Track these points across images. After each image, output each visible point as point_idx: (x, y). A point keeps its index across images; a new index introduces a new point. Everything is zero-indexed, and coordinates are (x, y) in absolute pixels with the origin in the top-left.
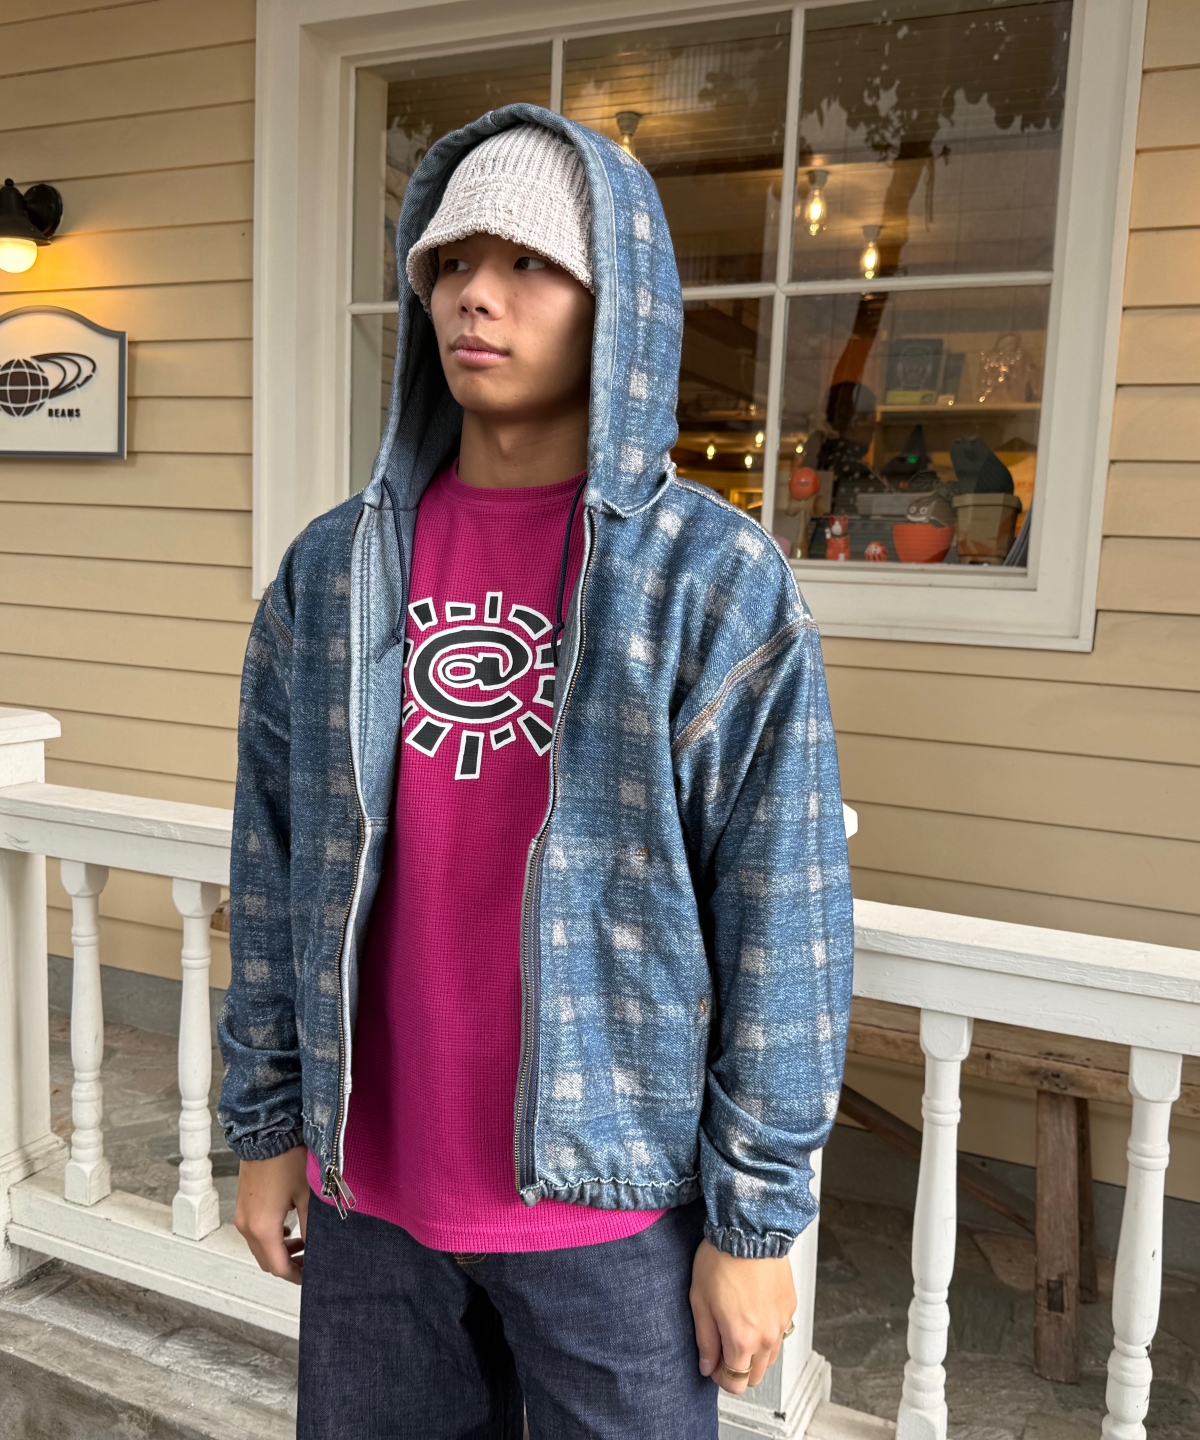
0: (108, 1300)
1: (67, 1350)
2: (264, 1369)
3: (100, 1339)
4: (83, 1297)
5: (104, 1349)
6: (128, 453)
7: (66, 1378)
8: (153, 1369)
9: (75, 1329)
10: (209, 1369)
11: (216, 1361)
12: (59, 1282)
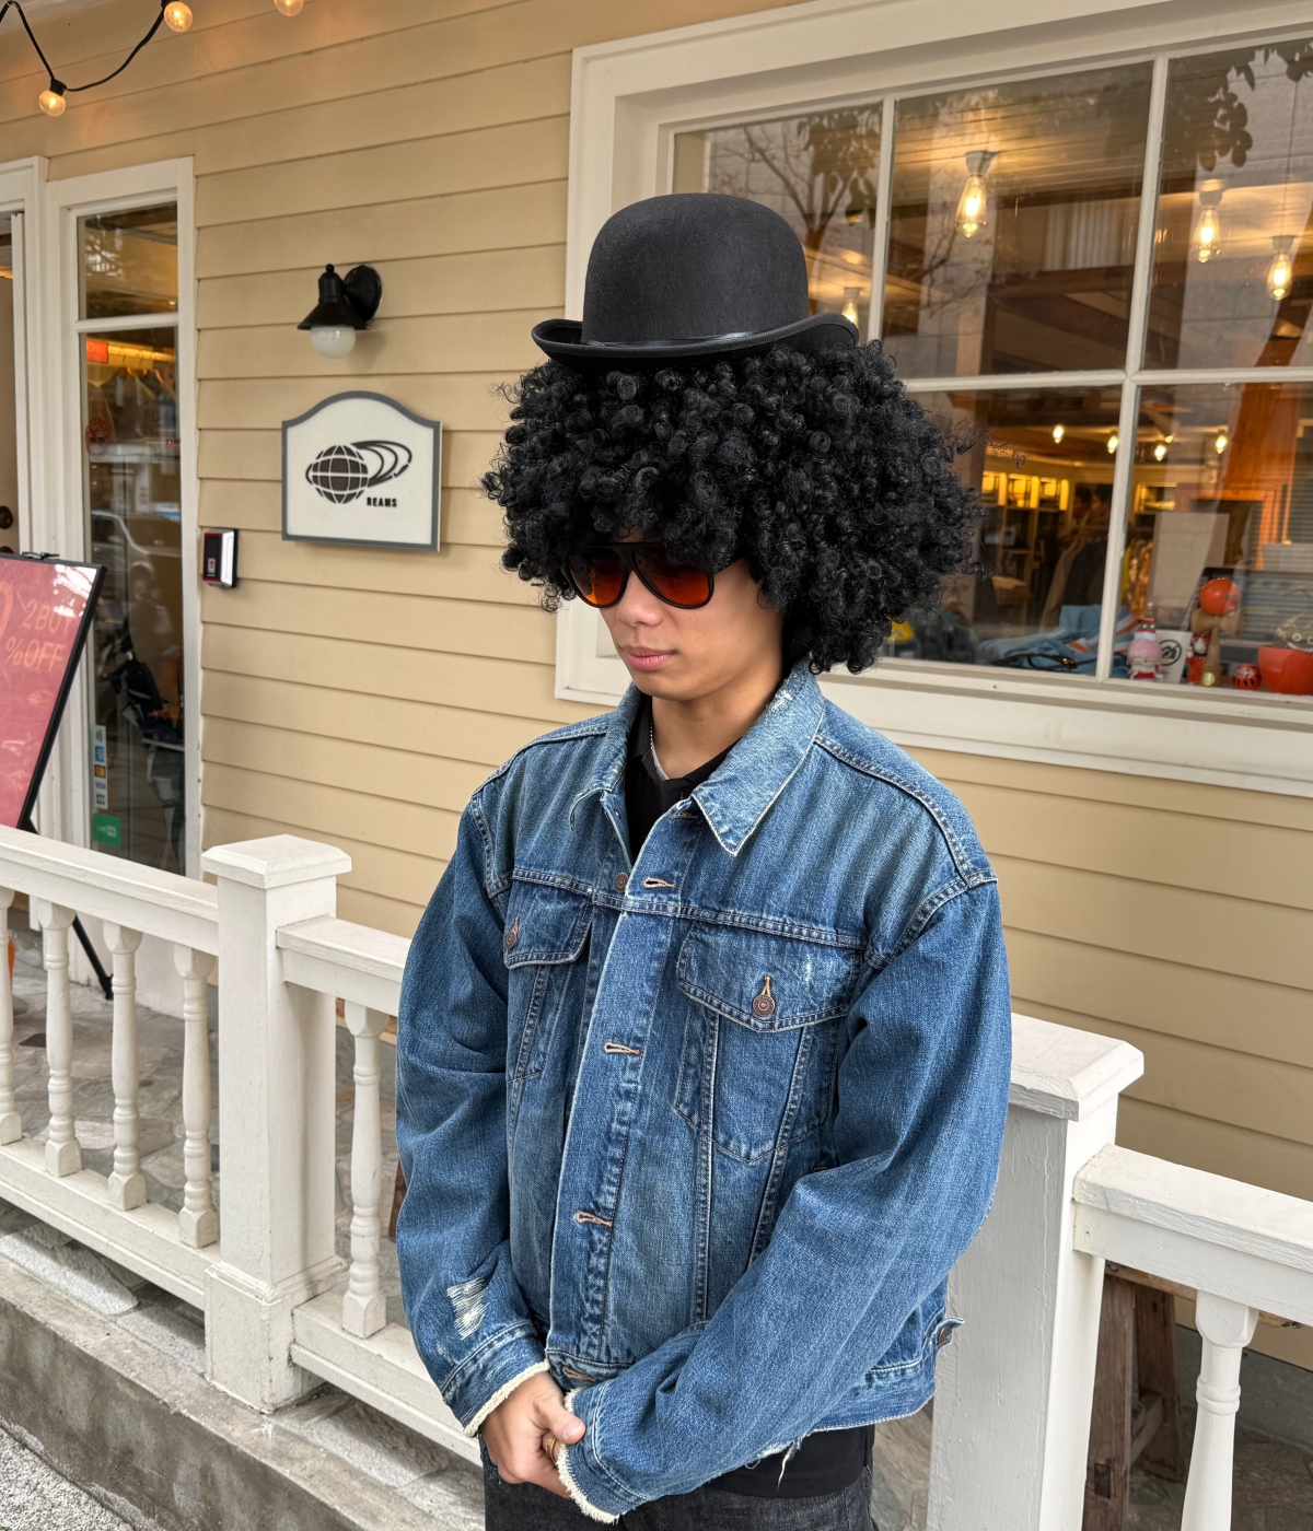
0: (382, 1430)
1: (339, 1480)
3: (369, 1472)
4: (358, 1424)
5: (373, 1484)
6: (441, 544)
8: (416, 1512)
9: (347, 1458)
12: (335, 1405)
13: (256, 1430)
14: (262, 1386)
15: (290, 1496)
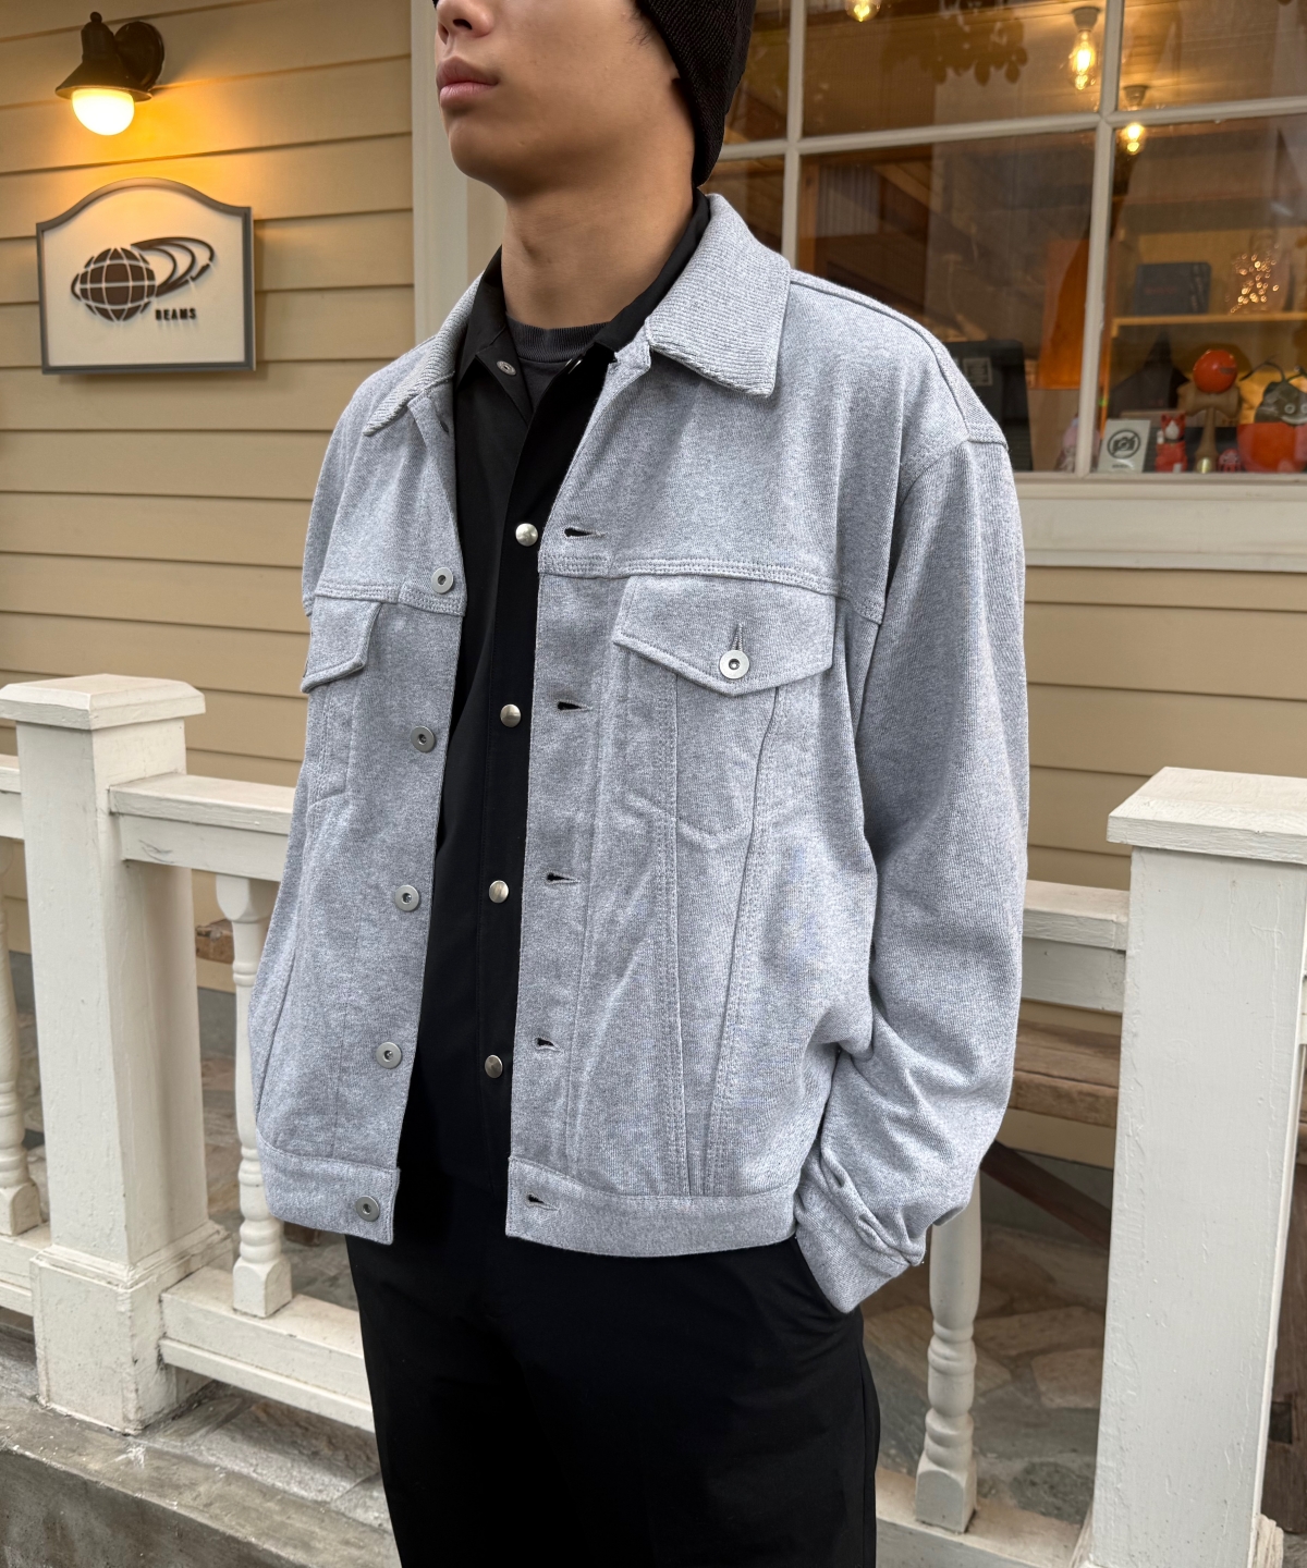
0: (293, 1432)
1: (246, 1504)
3: (287, 1488)
4: (260, 1429)
5: (294, 1502)
6: (258, 363)
7: (249, 1544)
8: (361, 1529)
9: (254, 1475)
12: (227, 1408)
13: (123, 1456)
14: (125, 1400)
15: (180, 1536)
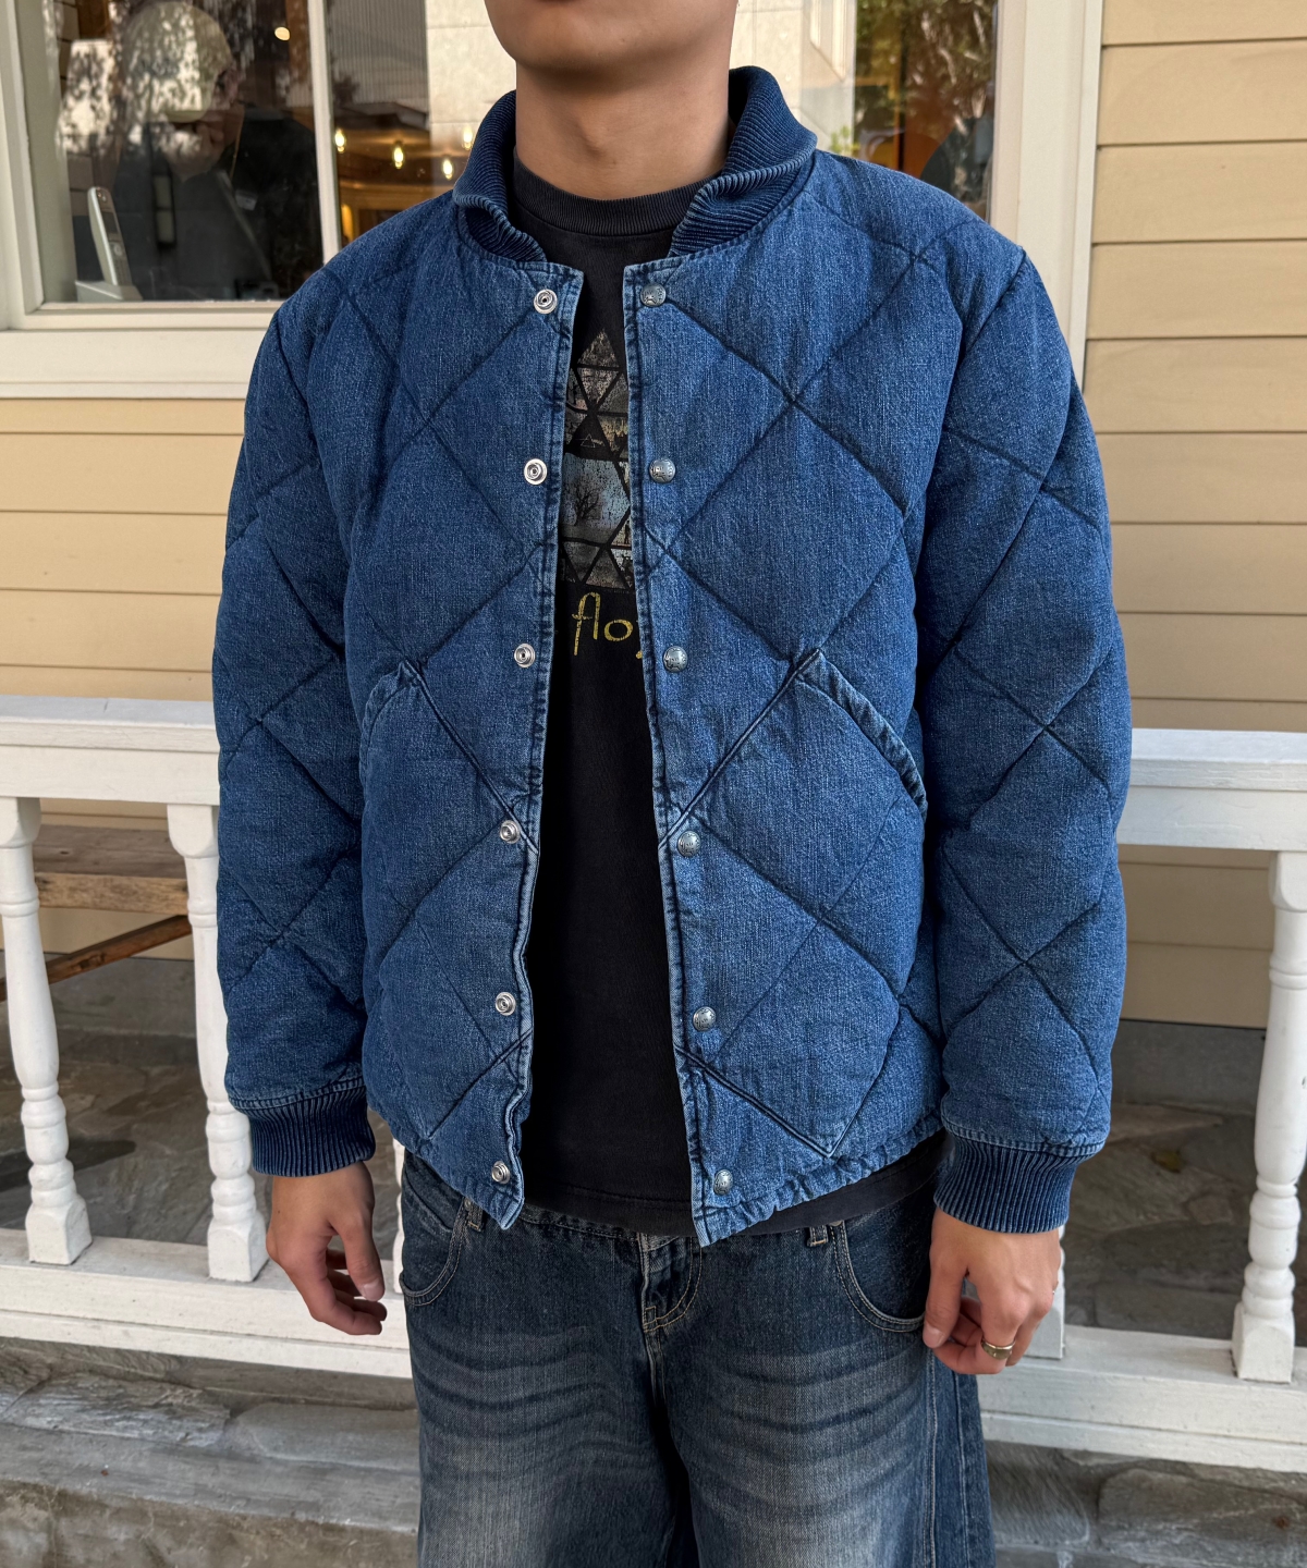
2: (183, 1407)
8: (36, 1434)
10: (110, 1421)
11: (116, 1409)
